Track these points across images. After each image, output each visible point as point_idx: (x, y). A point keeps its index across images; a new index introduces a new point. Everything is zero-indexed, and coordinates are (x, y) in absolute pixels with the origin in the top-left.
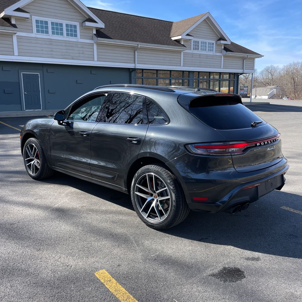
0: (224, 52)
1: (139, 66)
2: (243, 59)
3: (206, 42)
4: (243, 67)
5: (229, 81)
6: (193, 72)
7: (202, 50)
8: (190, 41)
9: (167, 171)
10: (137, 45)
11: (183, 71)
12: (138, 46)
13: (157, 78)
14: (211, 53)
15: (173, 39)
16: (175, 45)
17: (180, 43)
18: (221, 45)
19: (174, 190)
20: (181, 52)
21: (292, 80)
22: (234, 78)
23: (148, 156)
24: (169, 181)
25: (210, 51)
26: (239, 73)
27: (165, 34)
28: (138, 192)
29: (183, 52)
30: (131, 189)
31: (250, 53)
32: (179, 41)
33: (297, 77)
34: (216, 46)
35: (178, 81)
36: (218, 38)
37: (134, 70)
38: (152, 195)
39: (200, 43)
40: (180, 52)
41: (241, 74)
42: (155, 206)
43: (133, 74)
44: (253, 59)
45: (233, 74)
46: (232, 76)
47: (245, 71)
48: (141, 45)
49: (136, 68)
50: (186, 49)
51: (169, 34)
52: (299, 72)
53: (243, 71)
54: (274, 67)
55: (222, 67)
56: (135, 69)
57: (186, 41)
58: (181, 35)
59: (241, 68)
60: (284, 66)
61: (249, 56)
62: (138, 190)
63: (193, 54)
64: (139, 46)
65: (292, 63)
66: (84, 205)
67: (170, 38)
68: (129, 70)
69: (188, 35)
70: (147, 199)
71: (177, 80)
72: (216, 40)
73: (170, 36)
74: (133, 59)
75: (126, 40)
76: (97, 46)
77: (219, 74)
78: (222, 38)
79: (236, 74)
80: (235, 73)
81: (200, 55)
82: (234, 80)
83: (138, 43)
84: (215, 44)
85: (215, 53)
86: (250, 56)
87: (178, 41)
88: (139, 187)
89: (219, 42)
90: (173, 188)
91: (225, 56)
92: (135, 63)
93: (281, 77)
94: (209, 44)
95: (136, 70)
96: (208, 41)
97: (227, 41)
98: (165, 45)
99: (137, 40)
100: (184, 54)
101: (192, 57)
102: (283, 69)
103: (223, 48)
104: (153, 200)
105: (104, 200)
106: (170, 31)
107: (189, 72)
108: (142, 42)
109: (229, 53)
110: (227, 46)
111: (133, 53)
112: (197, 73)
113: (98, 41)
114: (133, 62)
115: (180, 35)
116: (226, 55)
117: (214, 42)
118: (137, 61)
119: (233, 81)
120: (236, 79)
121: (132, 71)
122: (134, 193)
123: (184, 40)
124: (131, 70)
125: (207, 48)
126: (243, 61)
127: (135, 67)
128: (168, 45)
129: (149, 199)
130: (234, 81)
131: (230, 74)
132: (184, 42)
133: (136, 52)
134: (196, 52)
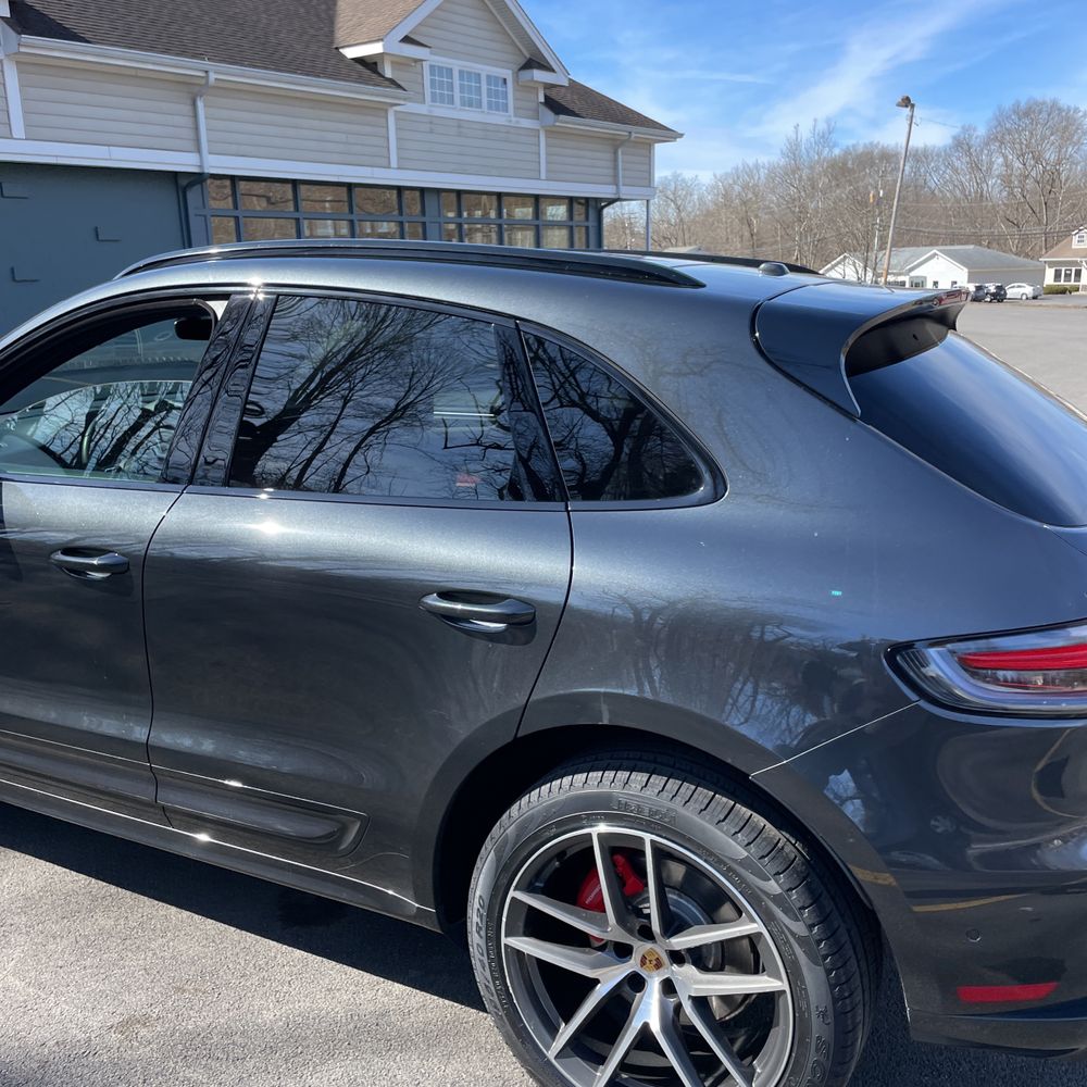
0: (549, 115)
1: (216, 164)
2: (615, 144)
3: (479, 75)
4: (616, 176)
5: (571, 229)
6: (438, 191)
7: (464, 106)
8: (418, 66)
9: (745, 811)
10: (203, 74)
11: (400, 190)
12: (207, 77)
13: (296, 215)
14: (498, 118)
15: (351, 53)
16: (360, 80)
17: (380, 71)
18: (531, 87)
19: (819, 942)
20: (386, 111)
21: (746, 228)
22: (587, 219)
23: (606, 722)
24: (773, 887)
25: (498, 110)
26: (601, 200)
27: (312, 32)
28: (526, 934)
29: (396, 111)
30: (475, 919)
31: (636, 124)
32: (375, 63)
33: (756, 216)
34: (515, 90)
35: (373, 228)
36: (522, 61)
37: (198, 179)
38: (623, 952)
39: (456, 75)
40: (382, 110)
41: (611, 202)
42: (665, 1029)
43: (193, 196)
44: (648, 147)
45: (580, 203)
46: (579, 209)
47: (624, 191)
48: (219, 72)
49: (206, 171)
50: (405, 99)
51: (331, 33)
52: (764, 199)
53: (618, 192)
54: (683, 180)
55: (543, 176)
56: (200, 175)
57: (402, 63)
58: (382, 40)
59: (610, 179)
60: (715, 176)
61: (634, 135)
62: (521, 924)
63: (432, 120)
64: (213, 76)
65: (740, 166)
66: (136, 1002)
67: (337, 48)
68: (176, 183)
69: (407, 40)
70: (596, 982)
71: (368, 223)
72: (516, 67)
73: (336, 41)
74: (189, 134)
75: (151, 48)
76: (20, 72)
77: (532, 200)
78: (535, 62)
79: (592, 203)
80: (587, 199)
81: (459, 123)
82: (586, 224)
83: (206, 64)
84: (514, 81)
85: (513, 119)
86: (638, 133)
87: (369, 65)
88: (531, 908)
89: (526, 74)
90: (811, 927)
91: (551, 133)
92: (199, 150)
93: (709, 214)
94: (489, 83)
95: (205, 180)
96: (485, 70)
97: (553, 71)
98: (319, 77)
99: (201, 51)
100: (399, 117)
101: (431, 132)
102: (713, 187)
103: (542, 99)
104: (636, 982)
105: (250, 938)
106: (331, 20)
107: (422, 191)
108: (220, 61)
109: (564, 121)
110: (553, 94)
111: (187, 109)
112: (453, 197)
113: (22, 50)
114: (191, 145)
115: (378, 41)
116: (554, 129)
117: (508, 74)
118: (209, 141)
119: (584, 229)
120: (592, 223)
121: (191, 185)
122: (493, 939)
123: (392, 63)
124: (183, 182)
125: (485, 100)
126: (615, 153)
127: (201, 166)
128: (330, 76)
129: (609, 977)
130: (587, 228)
131: (571, 201)
132: (393, 69)
133: (200, 104)
134: (442, 111)
